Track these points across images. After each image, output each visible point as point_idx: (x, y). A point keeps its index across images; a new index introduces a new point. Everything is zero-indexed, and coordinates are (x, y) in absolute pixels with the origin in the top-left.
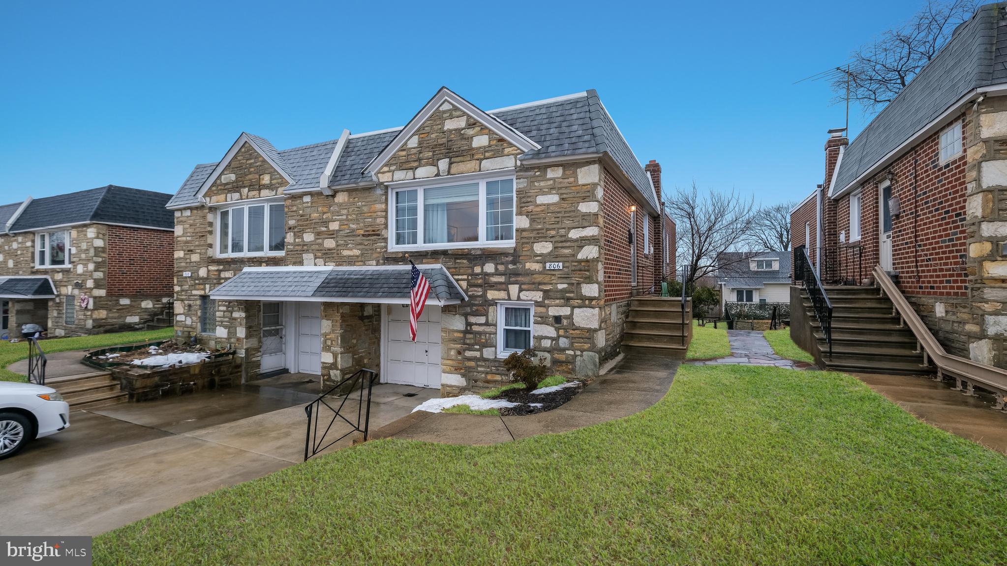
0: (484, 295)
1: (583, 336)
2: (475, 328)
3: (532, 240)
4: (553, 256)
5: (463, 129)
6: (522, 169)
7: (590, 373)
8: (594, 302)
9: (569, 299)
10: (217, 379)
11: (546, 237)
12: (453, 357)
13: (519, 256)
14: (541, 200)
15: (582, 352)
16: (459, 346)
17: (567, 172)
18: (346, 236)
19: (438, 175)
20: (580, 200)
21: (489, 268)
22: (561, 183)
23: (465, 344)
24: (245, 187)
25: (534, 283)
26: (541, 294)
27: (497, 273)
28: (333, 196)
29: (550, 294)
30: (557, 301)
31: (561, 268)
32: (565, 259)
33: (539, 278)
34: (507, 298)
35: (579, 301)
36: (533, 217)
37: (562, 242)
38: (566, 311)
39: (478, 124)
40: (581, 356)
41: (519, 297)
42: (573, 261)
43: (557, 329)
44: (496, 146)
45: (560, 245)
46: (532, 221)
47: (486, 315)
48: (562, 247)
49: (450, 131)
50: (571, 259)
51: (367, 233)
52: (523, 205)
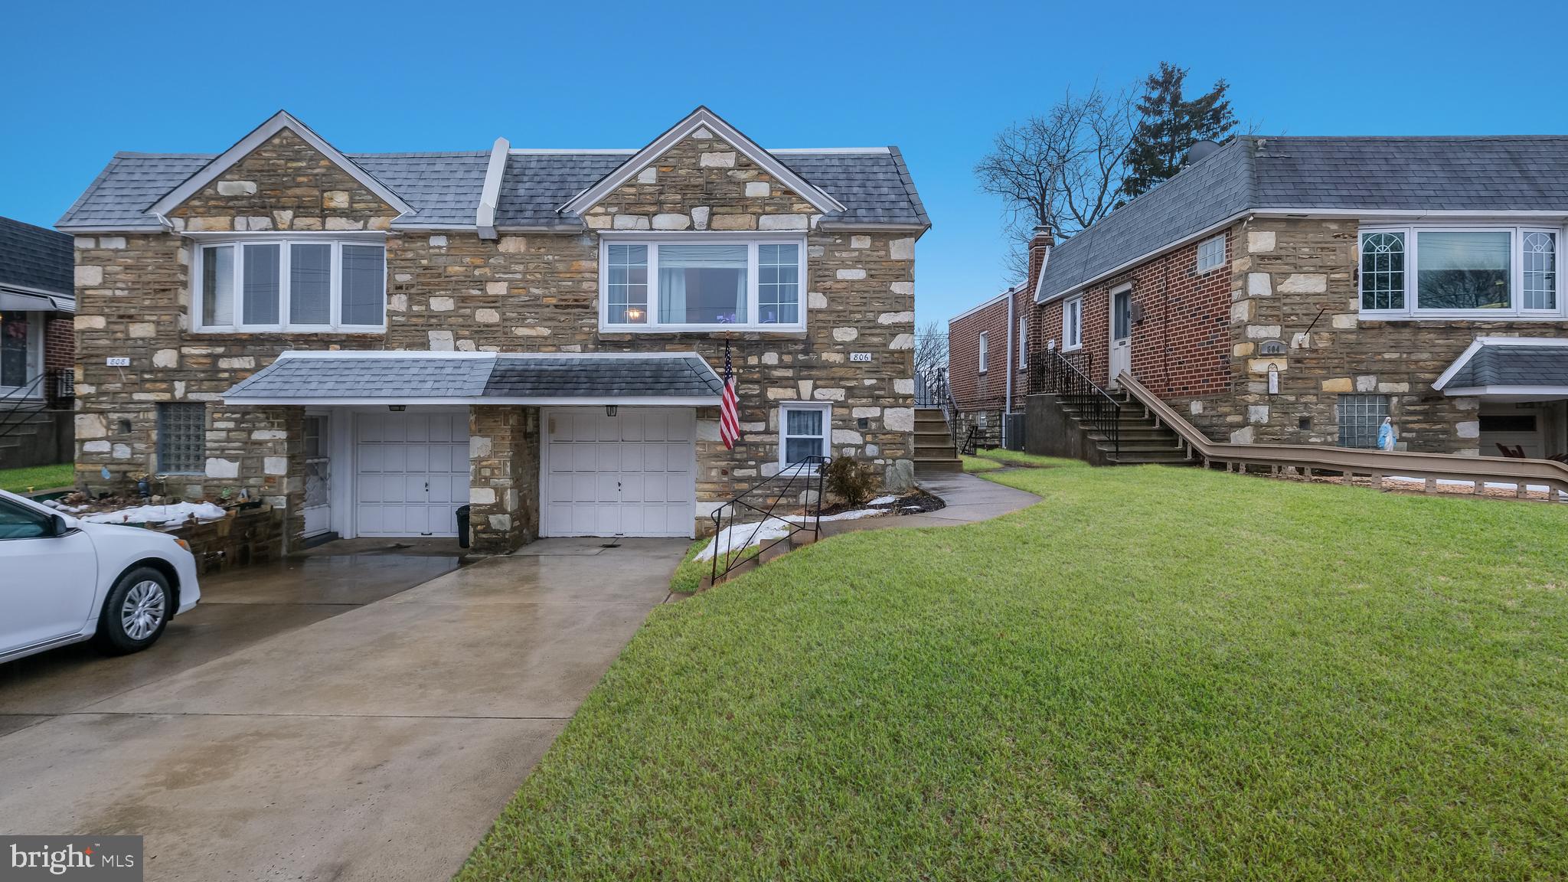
0: (762, 395)
1: (896, 441)
2: (749, 438)
3: (831, 324)
4: (859, 345)
5: (730, 170)
6: (816, 234)
7: (904, 485)
8: (909, 401)
9: (879, 397)
10: (251, 546)
11: (849, 321)
12: (715, 479)
13: (813, 344)
14: (843, 274)
15: (894, 460)
16: (724, 464)
17: (877, 243)
19: (691, 227)
20: (893, 279)
21: (771, 358)
22: (869, 255)
23: (733, 460)
24: (284, 208)
25: (833, 379)
26: (842, 392)
27: (782, 365)
28: (496, 242)
29: (855, 391)
30: (864, 401)
31: (870, 360)
32: (874, 349)
33: (840, 372)
34: (796, 397)
35: (891, 400)
36: (832, 295)
37: (870, 328)
38: (875, 412)
39: (753, 166)
40: (893, 465)
41: (812, 395)
42: (883, 352)
43: (863, 435)
44: (781, 199)
45: (868, 331)
46: (831, 300)
47: (766, 420)
48: (870, 335)
49: (710, 169)
50: (881, 349)
51: (563, 303)
52: (818, 279)
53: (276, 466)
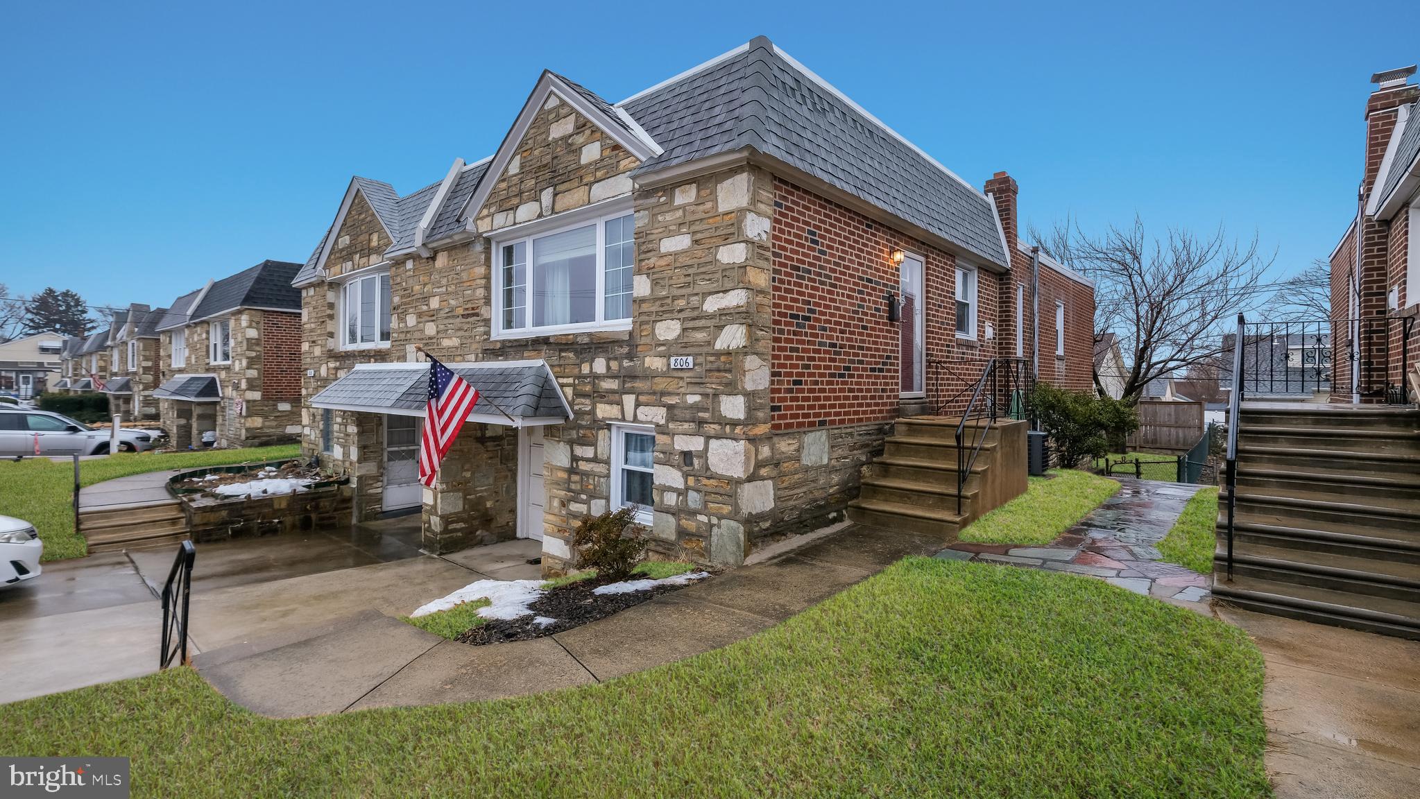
0: (593, 412)
1: (722, 491)
2: (583, 466)
3: (653, 318)
4: (681, 346)
5: (571, 136)
6: (645, 193)
7: (731, 560)
8: (738, 430)
9: (701, 423)
10: (313, 516)
11: (671, 311)
12: (556, 511)
13: (637, 346)
14: (667, 245)
15: (719, 519)
16: (563, 493)
17: (703, 193)
18: (446, 318)
19: (540, 216)
20: (719, 241)
21: (600, 366)
22: (693, 212)
23: (569, 490)
24: (356, 253)
25: (654, 393)
26: (663, 411)
27: (610, 375)
28: (433, 258)
29: (677, 412)
30: (686, 426)
31: (691, 366)
32: (696, 350)
33: (661, 384)
34: (620, 417)
35: (717, 427)
36: (655, 276)
37: (694, 319)
38: (696, 444)
39: (589, 125)
40: (719, 527)
41: (635, 415)
42: (708, 354)
43: (686, 476)
44: (610, 158)
45: (691, 324)
46: (655, 283)
47: (594, 444)
48: (693, 329)
49: (556, 141)
50: (705, 349)
51: (466, 312)
52: (643, 256)
53: (354, 454)
